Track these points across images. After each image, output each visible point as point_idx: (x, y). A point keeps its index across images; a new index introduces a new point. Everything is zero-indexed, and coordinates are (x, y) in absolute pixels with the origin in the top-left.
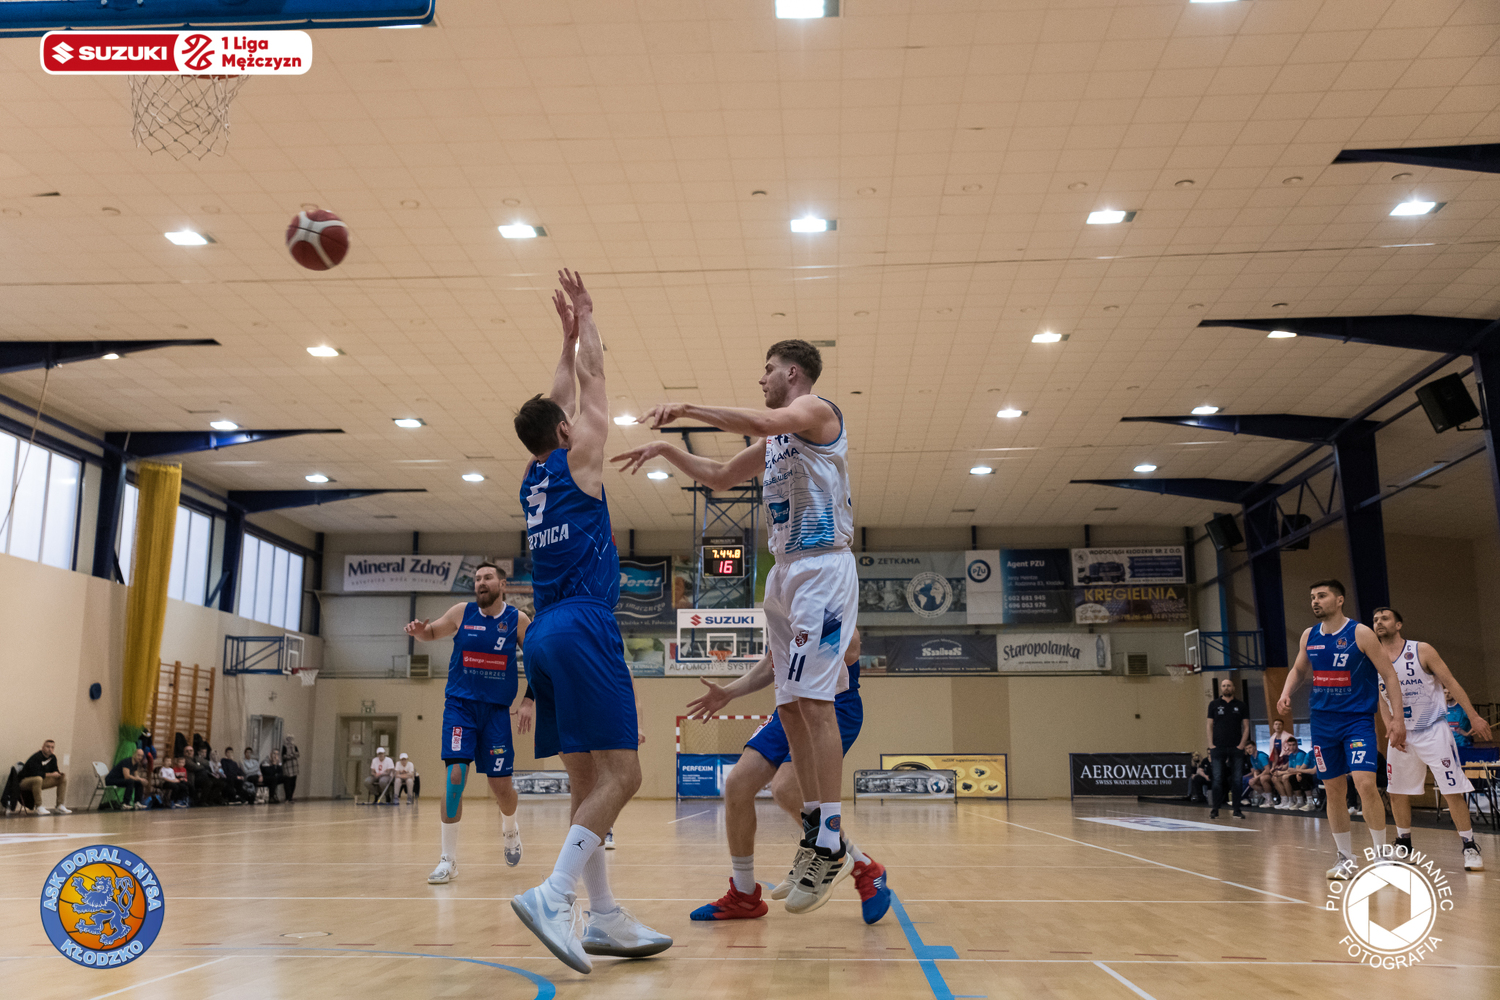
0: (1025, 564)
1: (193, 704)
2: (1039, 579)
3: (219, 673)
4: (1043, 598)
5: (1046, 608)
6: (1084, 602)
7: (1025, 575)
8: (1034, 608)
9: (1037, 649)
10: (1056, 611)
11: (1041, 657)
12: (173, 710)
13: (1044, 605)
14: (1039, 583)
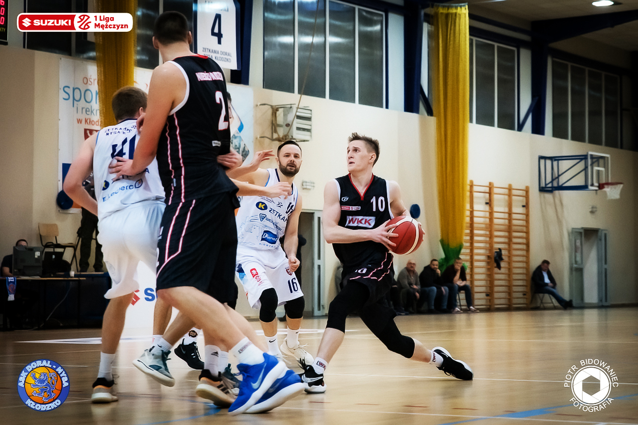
1: (510, 219)
3: (534, 192)
12: (490, 226)
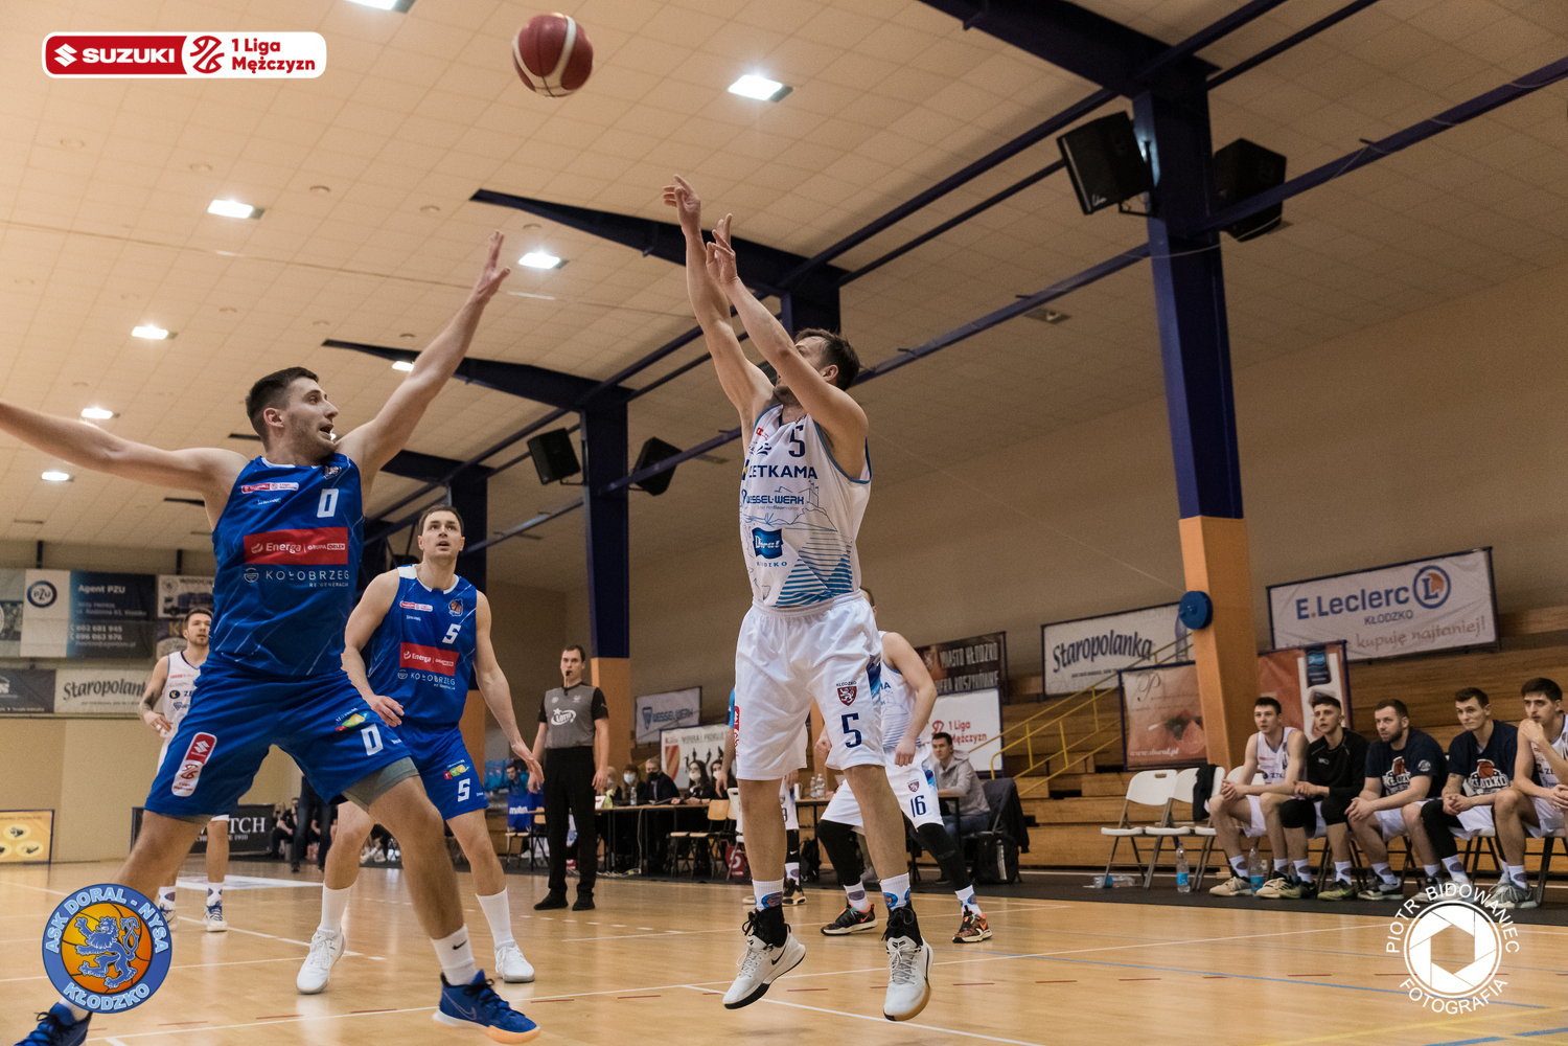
0: (101, 589)
2: (117, 607)
4: (120, 629)
5: (122, 641)
6: (167, 636)
7: (100, 601)
8: (107, 640)
9: (105, 688)
10: (133, 645)
11: (110, 697)
13: (120, 637)
14: (116, 612)
